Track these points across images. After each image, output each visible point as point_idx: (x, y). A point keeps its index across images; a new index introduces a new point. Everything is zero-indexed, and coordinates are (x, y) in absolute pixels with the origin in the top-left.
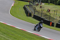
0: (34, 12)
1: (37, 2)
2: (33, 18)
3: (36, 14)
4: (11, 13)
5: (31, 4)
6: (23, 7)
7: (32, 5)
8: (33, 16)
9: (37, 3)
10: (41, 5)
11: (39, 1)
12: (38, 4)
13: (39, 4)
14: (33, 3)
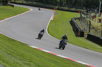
0: (88, 30)
1: (93, 12)
2: (87, 39)
3: (92, 33)
4: (50, 31)
5: (83, 15)
6: (70, 22)
7: (85, 18)
8: (86, 36)
9: (93, 14)
10: (100, 18)
11: (96, 10)
12: (95, 16)
13: (97, 15)
14: (87, 14)
